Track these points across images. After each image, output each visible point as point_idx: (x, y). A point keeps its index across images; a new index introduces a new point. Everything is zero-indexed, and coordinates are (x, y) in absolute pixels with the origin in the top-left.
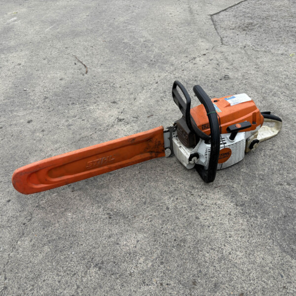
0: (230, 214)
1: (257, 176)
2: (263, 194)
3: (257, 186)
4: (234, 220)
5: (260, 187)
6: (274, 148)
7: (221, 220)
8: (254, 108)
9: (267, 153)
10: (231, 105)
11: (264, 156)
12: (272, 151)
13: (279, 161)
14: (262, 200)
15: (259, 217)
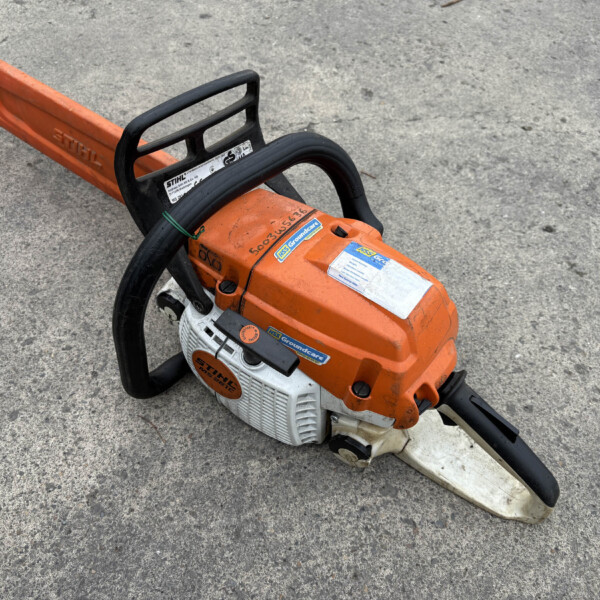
0: (50, 487)
1: (249, 515)
2: (167, 555)
3: (198, 527)
4: (30, 507)
5: (201, 539)
6: (428, 531)
7: (21, 473)
8: (390, 350)
9: (384, 515)
10: (331, 272)
11: (363, 509)
12: (401, 528)
13: (361, 566)
14: (138, 560)
15: (61, 574)
